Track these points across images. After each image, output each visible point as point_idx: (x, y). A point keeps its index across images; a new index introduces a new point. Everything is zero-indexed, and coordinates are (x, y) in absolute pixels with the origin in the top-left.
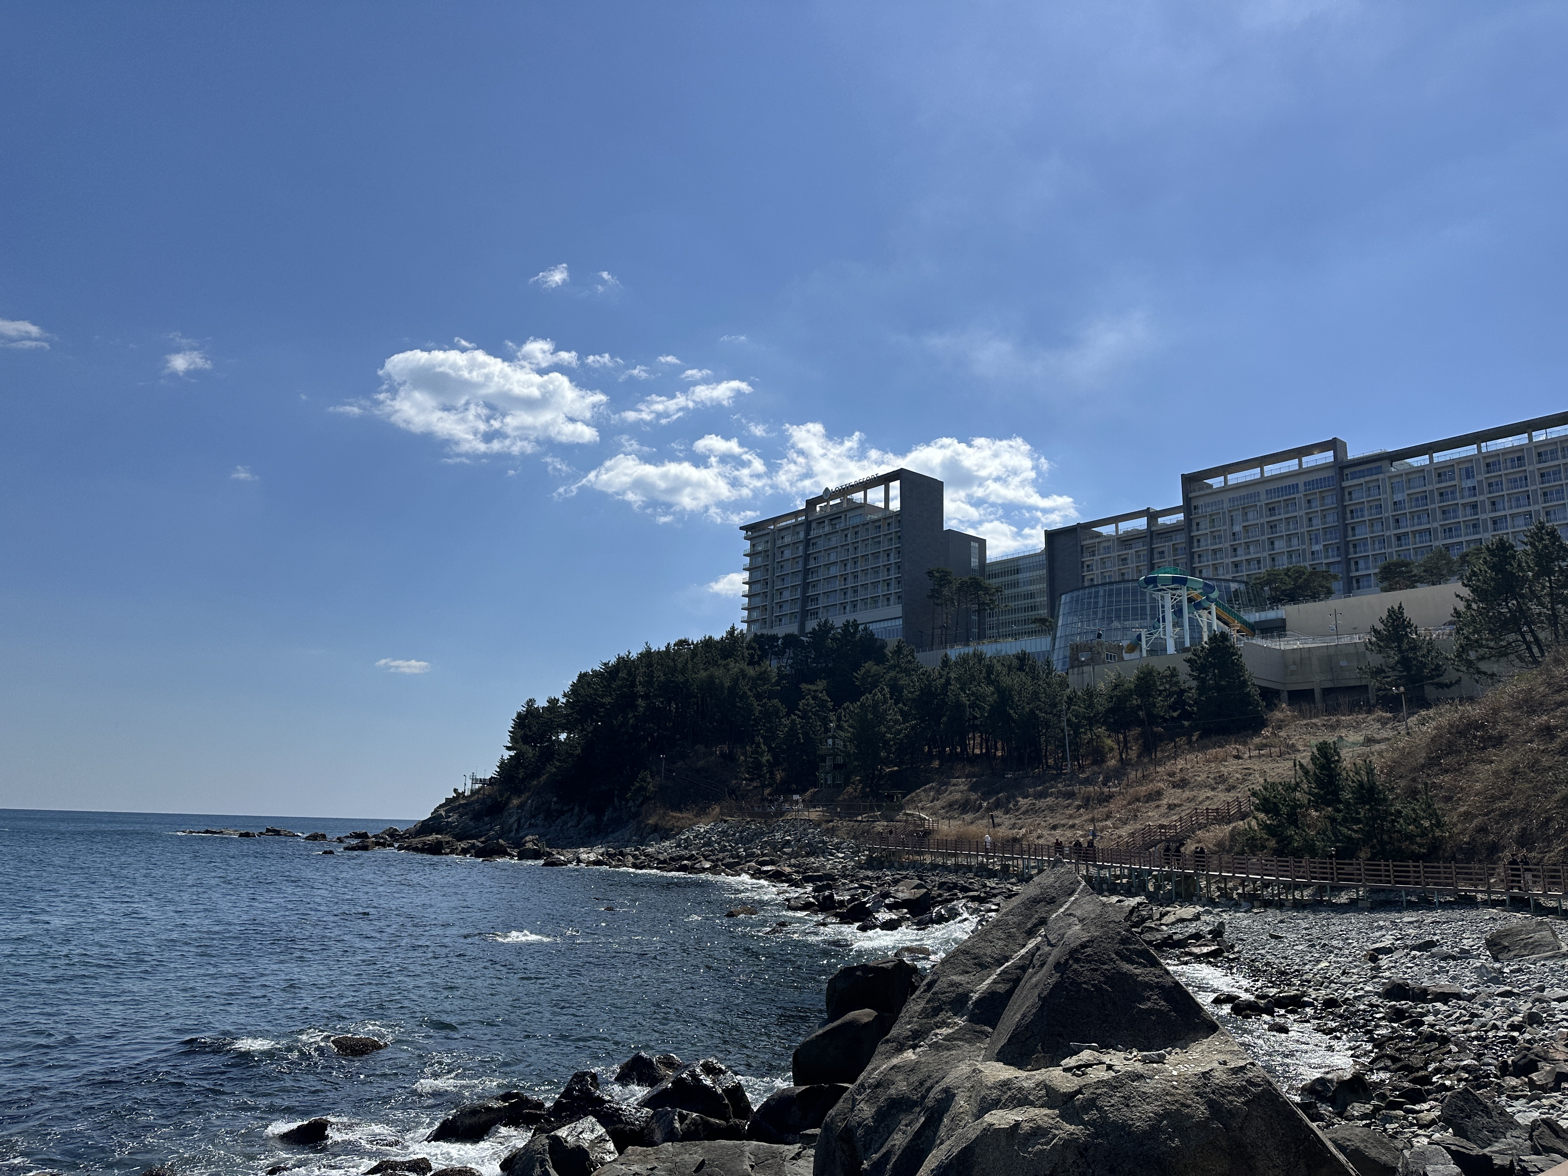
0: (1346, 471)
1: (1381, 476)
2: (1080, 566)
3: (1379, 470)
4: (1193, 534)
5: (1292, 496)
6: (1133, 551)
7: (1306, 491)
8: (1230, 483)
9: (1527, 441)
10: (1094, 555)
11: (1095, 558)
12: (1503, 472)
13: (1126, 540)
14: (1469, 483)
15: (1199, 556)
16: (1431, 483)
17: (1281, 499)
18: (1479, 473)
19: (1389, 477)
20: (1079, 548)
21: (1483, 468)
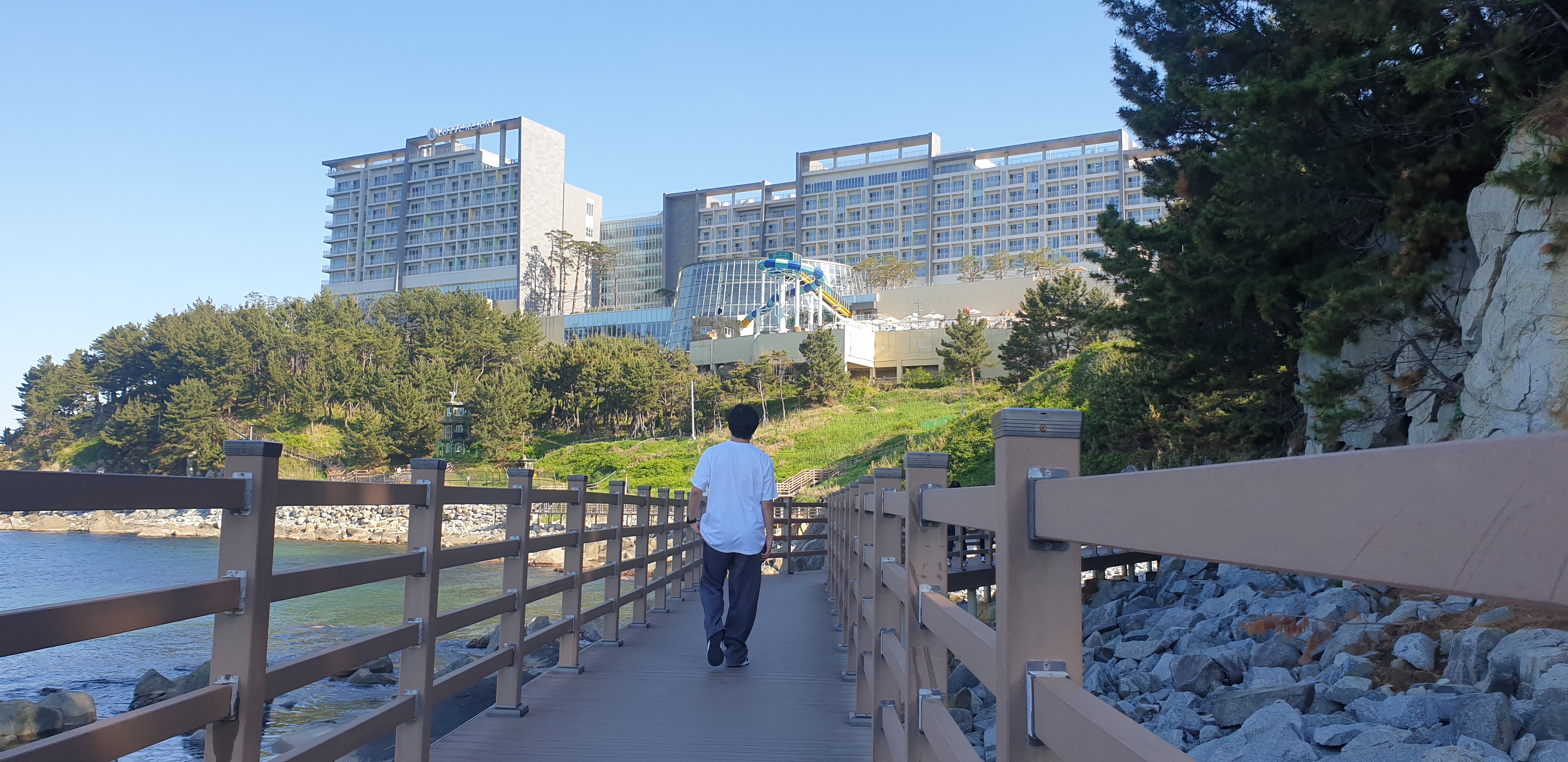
0: (938, 165)
1: (965, 173)
2: (696, 233)
3: (964, 167)
4: (803, 213)
5: (891, 184)
6: (747, 223)
7: (903, 180)
8: (839, 165)
9: (1080, 153)
10: (710, 224)
11: (711, 226)
12: (1059, 180)
13: (742, 212)
14: (1033, 187)
15: (808, 234)
16: (1004, 183)
17: (882, 186)
18: (1042, 178)
19: (972, 175)
20: (697, 215)
21: (1046, 173)
